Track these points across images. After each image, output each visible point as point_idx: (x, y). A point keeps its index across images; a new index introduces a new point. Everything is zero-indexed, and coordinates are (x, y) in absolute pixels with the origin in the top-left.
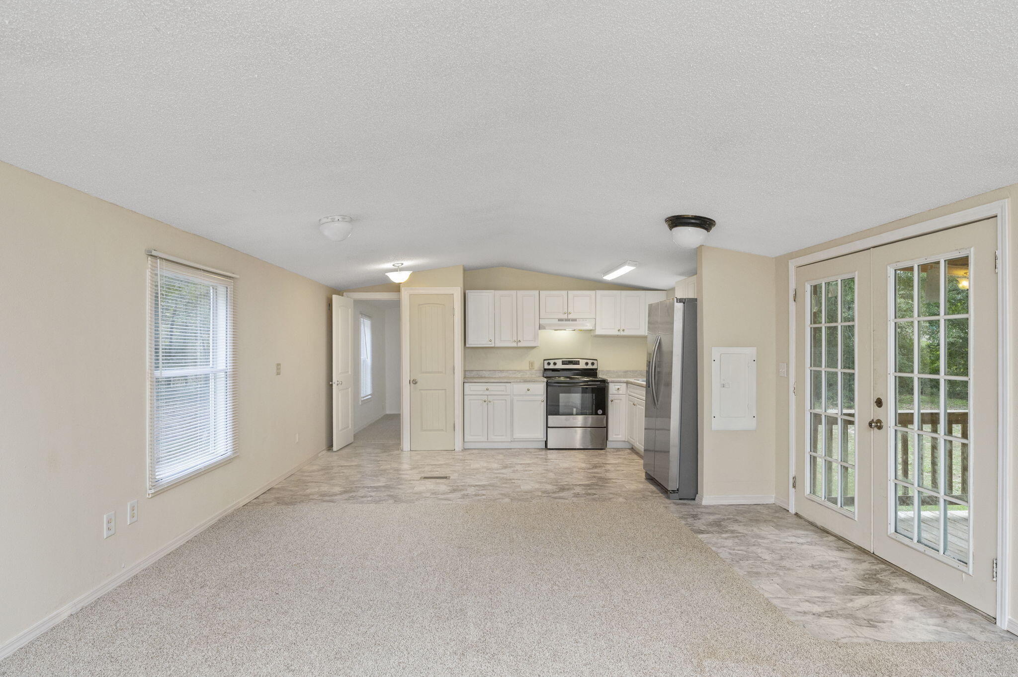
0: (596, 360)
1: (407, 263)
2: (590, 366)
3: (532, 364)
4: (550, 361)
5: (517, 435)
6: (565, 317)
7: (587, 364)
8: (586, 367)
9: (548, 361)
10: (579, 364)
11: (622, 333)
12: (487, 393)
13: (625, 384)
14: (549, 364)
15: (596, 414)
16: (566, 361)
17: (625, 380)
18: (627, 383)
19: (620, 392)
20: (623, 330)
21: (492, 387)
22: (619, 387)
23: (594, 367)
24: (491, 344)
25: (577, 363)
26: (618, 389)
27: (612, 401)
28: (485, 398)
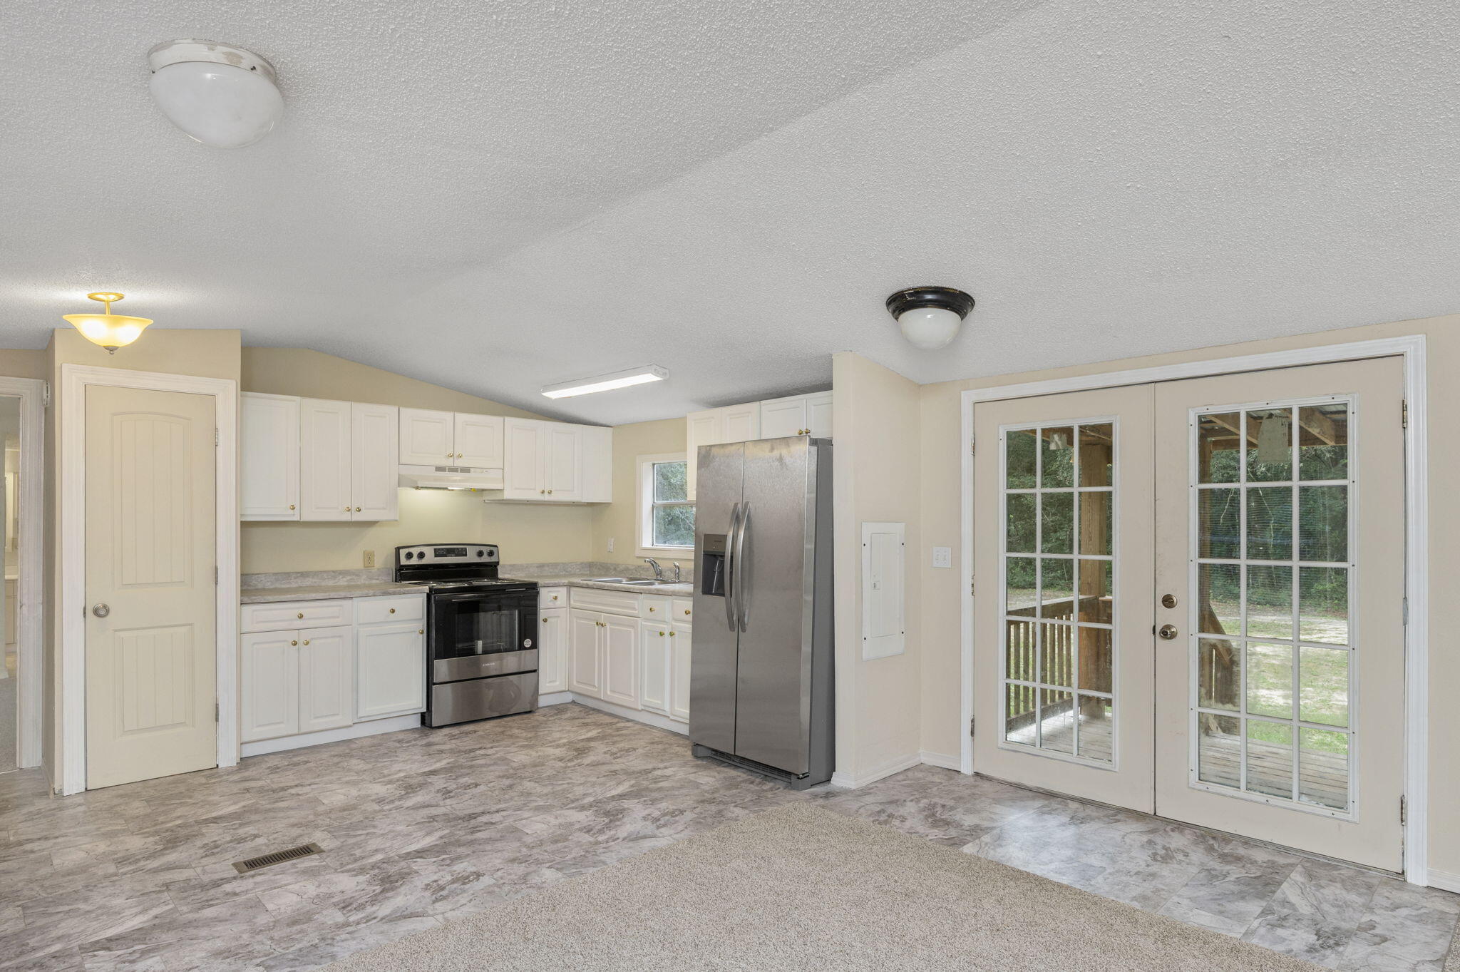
0: (496, 546)
1: (133, 296)
2: (485, 559)
3: (369, 557)
4: (411, 550)
5: (367, 710)
6: (449, 463)
7: (480, 554)
8: (477, 560)
9: (407, 551)
10: (466, 555)
11: (546, 497)
12: (299, 623)
13: (565, 589)
14: (409, 556)
15: (522, 647)
16: (443, 549)
17: (566, 581)
18: (570, 585)
19: (558, 603)
20: (550, 493)
21: (308, 609)
22: (554, 595)
23: (493, 559)
24: (294, 515)
25: (462, 553)
26: (556, 598)
27: (545, 621)
28: (293, 636)
